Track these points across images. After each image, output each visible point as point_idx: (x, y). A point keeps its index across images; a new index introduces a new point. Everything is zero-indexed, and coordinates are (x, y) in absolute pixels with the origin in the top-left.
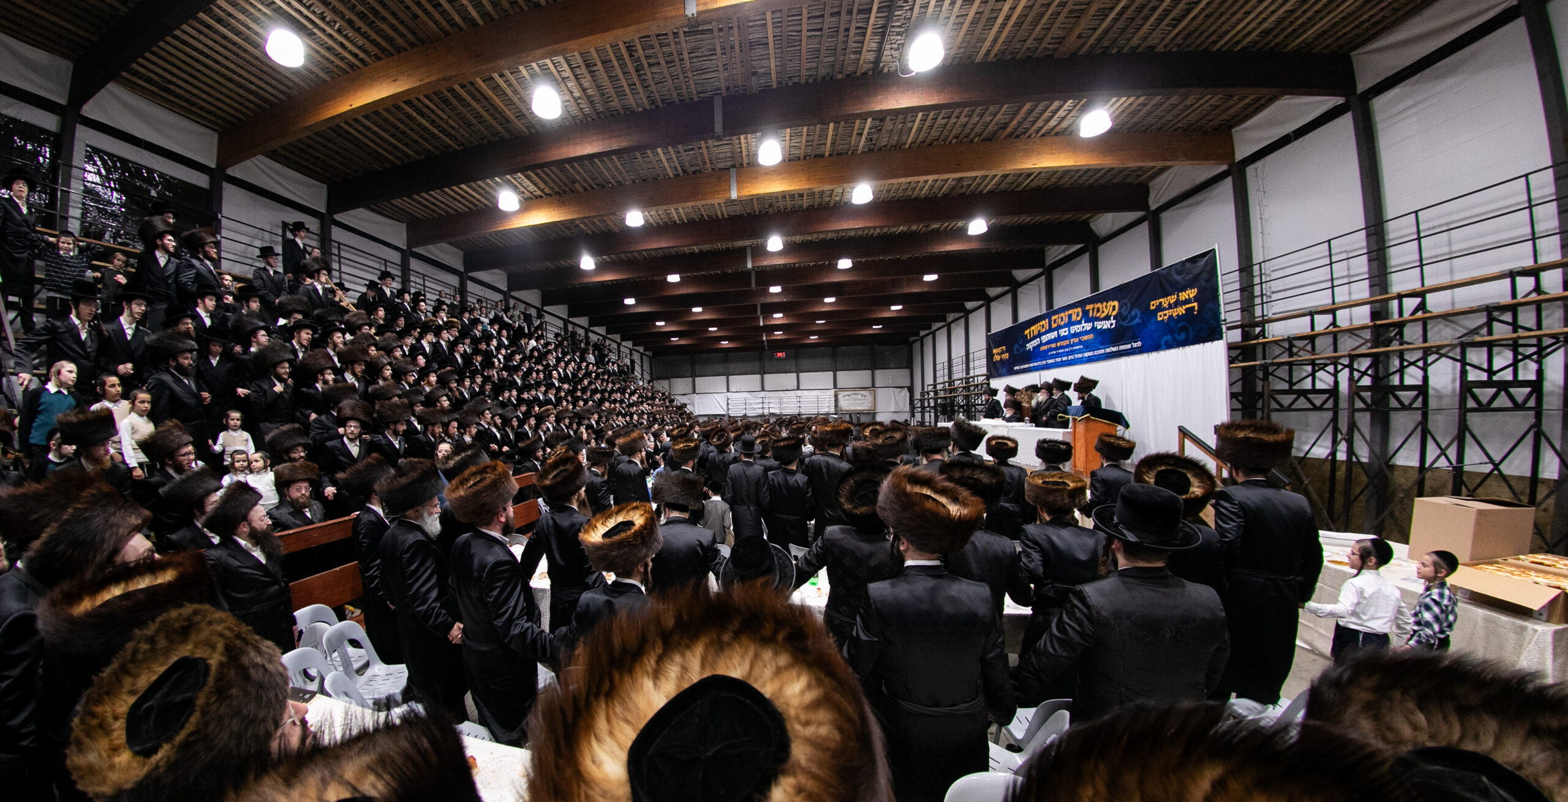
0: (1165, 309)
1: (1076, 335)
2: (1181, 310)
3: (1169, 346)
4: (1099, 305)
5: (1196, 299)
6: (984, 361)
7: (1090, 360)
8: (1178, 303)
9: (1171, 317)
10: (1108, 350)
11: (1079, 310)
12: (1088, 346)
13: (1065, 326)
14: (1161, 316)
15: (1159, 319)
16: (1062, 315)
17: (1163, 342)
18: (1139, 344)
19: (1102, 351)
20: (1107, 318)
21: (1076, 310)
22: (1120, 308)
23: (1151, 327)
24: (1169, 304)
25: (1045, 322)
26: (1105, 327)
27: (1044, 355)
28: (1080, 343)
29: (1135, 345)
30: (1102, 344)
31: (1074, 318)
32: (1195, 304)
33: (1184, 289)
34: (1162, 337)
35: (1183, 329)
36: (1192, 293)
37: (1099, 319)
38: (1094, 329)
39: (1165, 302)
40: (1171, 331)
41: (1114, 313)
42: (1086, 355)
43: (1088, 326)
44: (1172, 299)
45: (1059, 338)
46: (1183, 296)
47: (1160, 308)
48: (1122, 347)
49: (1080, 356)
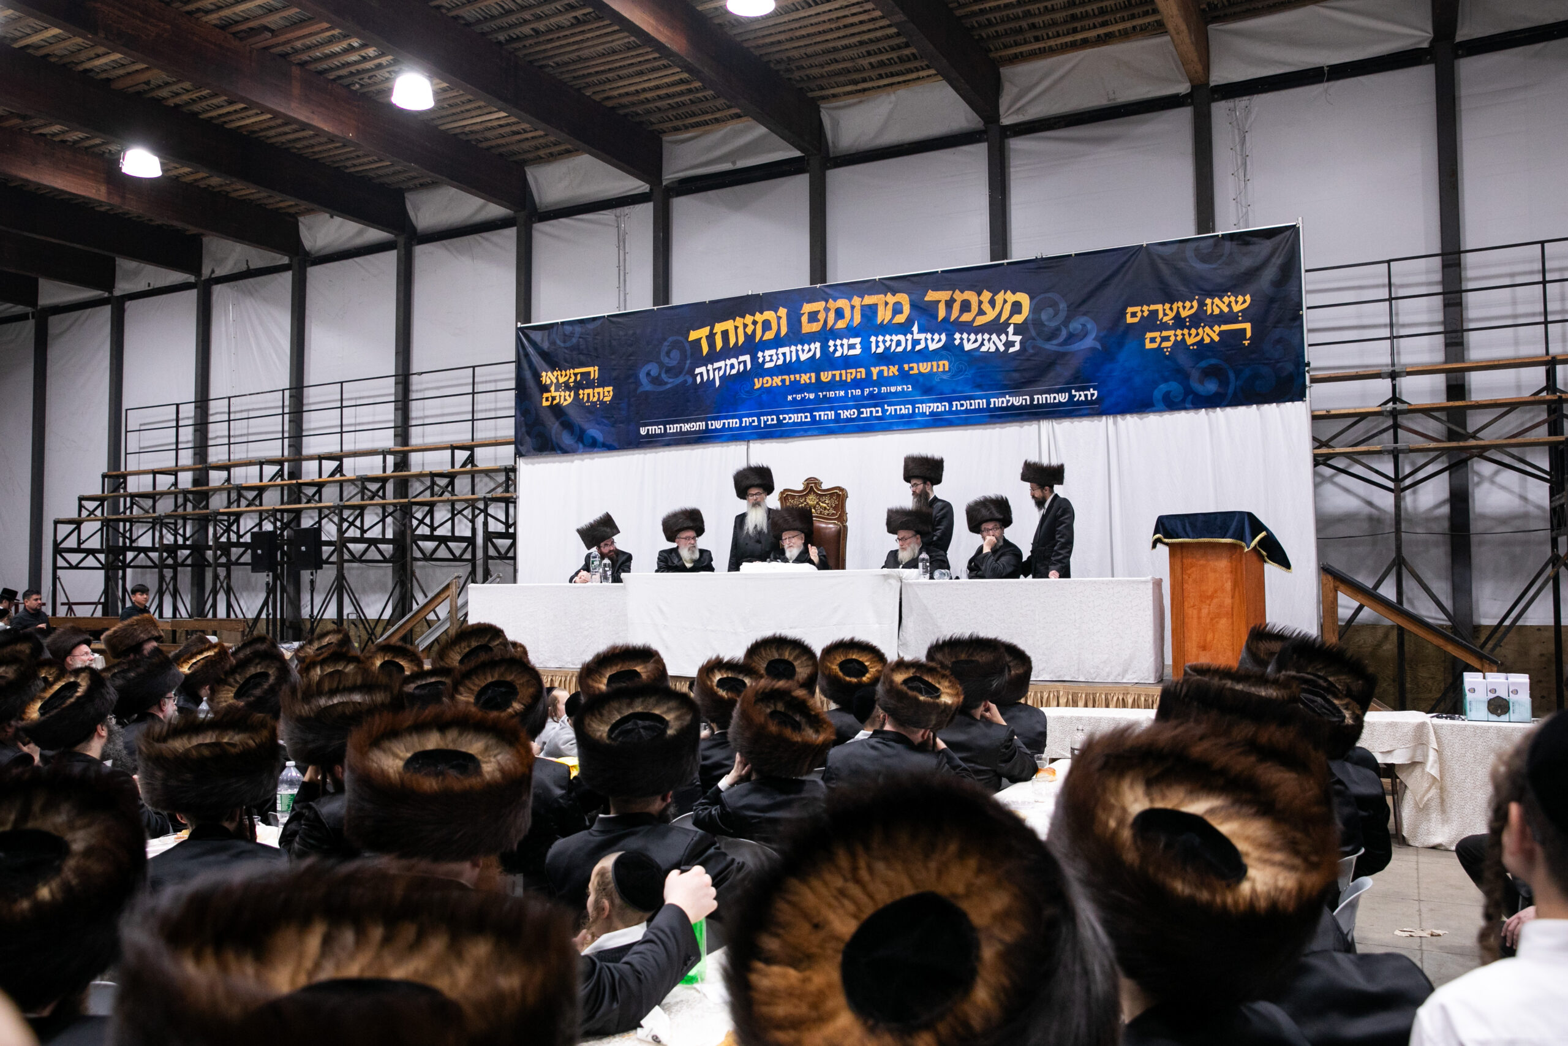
0: (1165, 327)
1: (887, 358)
2: (1210, 334)
3: (1172, 405)
4: (970, 296)
5: (1246, 315)
6: (508, 401)
7: (937, 421)
8: (1198, 320)
9: (1181, 344)
10: (998, 402)
11: (904, 299)
12: (927, 387)
13: (851, 332)
14: (1152, 341)
15: (1149, 346)
16: (842, 303)
17: (1158, 394)
18: (1093, 393)
19: (975, 404)
20: (997, 327)
21: (891, 299)
22: (1035, 309)
23: (1125, 358)
24: (1177, 317)
25: (778, 319)
26: (987, 347)
27: (772, 400)
28: (904, 377)
29: (1080, 396)
30: (979, 387)
31: (884, 315)
32: (1248, 326)
33: (1219, 292)
34: (1155, 384)
35: (1208, 373)
36: (1240, 303)
37: (968, 328)
38: (949, 350)
39: (1165, 312)
40: (1181, 374)
41: (1018, 319)
42: (925, 408)
43: (935, 342)
44: (1187, 310)
45: (828, 361)
46: (1216, 306)
47: (1151, 322)
48: (1041, 399)
49: (905, 410)
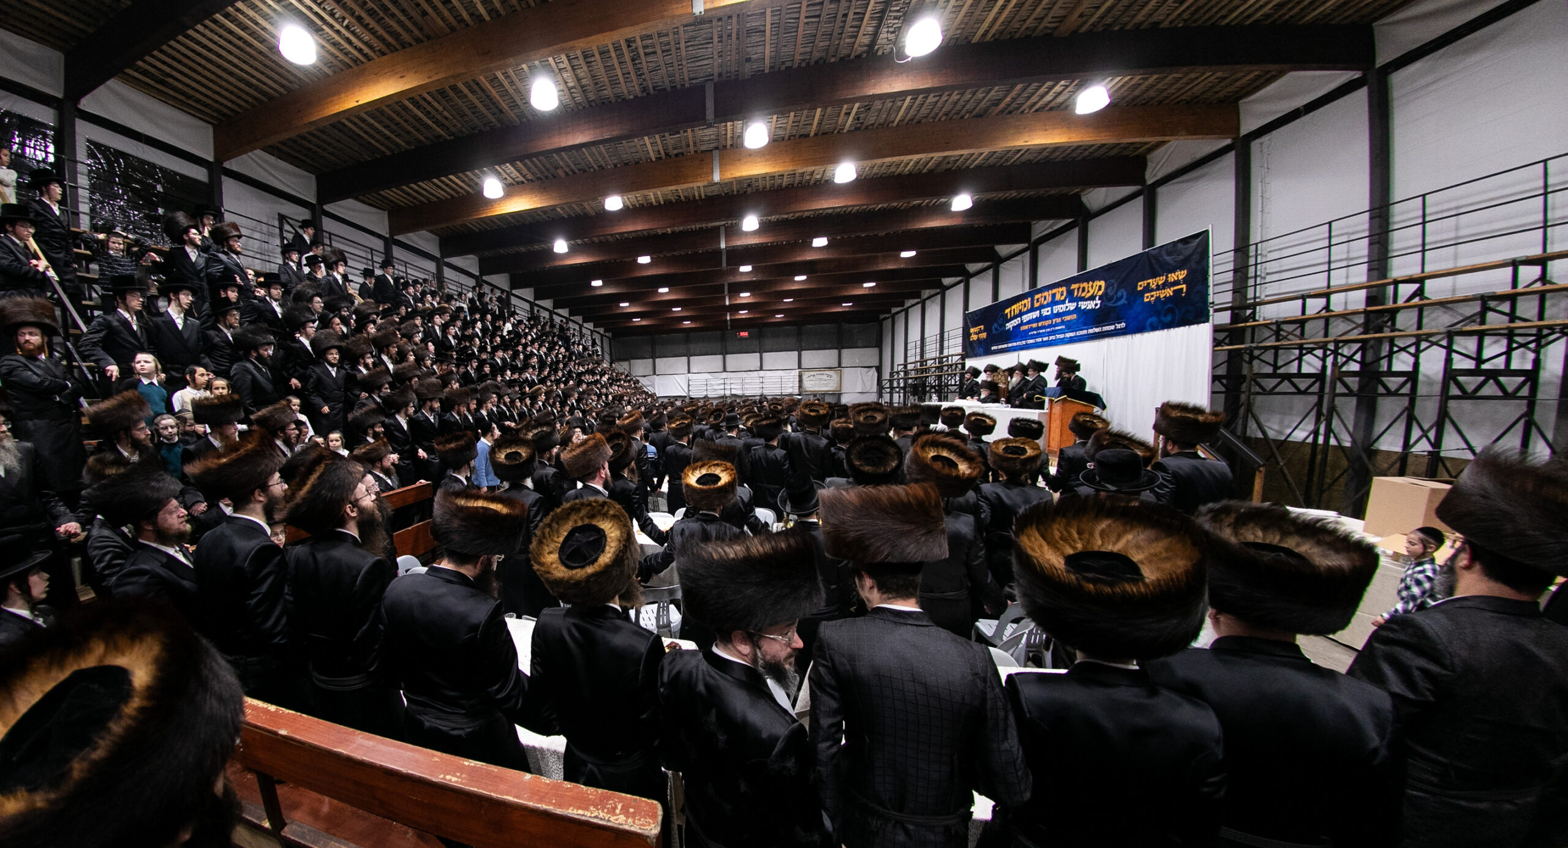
0: (1152, 290)
1: (1058, 315)
2: (1169, 292)
3: (1154, 328)
4: (1085, 285)
5: (1185, 281)
6: (960, 340)
7: (1072, 341)
8: (1166, 285)
9: (1158, 298)
10: (1091, 331)
11: (1064, 289)
12: (1070, 326)
13: (1048, 305)
14: (1148, 298)
15: (1146, 300)
16: (1046, 293)
17: (1149, 324)
18: (1123, 325)
19: (1084, 332)
20: (1092, 298)
21: (1060, 289)
22: (1106, 288)
23: (1137, 308)
24: (1157, 285)
25: (1027, 301)
26: (1089, 307)
27: (1025, 335)
28: (1063, 323)
29: (1119, 326)
30: (1085, 324)
31: (1058, 297)
32: (1184, 286)
33: (1173, 271)
34: (1147, 319)
35: (1170, 311)
36: (1181, 275)
37: (1083, 299)
38: (1077, 308)
39: (1152, 283)
40: (1158, 313)
41: (1100, 293)
42: (1068, 335)
43: (1072, 306)
44: (1161, 280)
45: (1041, 318)
46: (1172, 277)
47: (1148, 289)
48: (1105, 328)
49: (1062, 336)
